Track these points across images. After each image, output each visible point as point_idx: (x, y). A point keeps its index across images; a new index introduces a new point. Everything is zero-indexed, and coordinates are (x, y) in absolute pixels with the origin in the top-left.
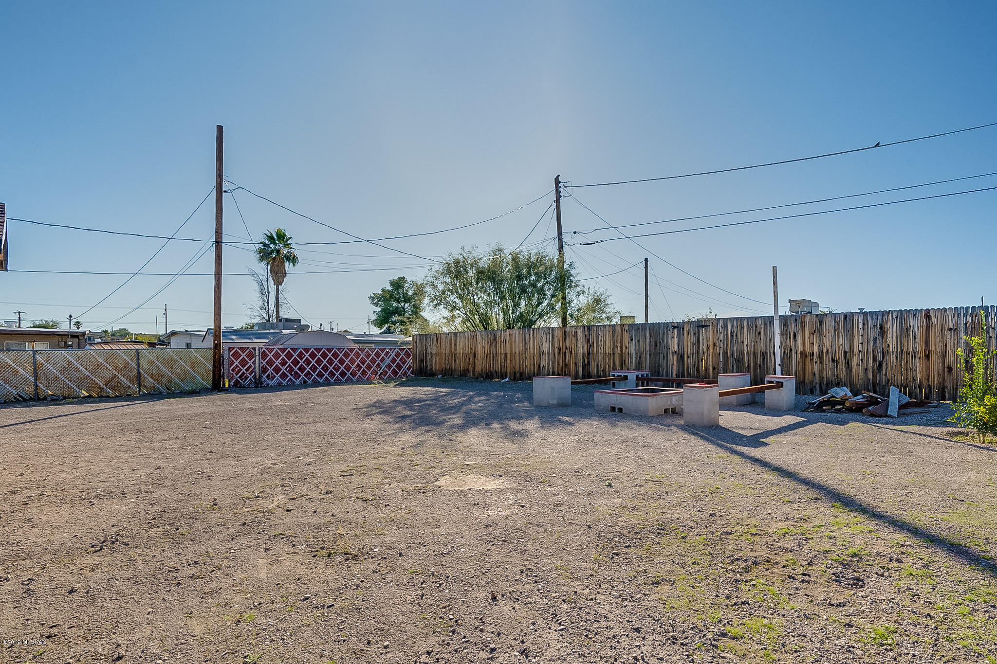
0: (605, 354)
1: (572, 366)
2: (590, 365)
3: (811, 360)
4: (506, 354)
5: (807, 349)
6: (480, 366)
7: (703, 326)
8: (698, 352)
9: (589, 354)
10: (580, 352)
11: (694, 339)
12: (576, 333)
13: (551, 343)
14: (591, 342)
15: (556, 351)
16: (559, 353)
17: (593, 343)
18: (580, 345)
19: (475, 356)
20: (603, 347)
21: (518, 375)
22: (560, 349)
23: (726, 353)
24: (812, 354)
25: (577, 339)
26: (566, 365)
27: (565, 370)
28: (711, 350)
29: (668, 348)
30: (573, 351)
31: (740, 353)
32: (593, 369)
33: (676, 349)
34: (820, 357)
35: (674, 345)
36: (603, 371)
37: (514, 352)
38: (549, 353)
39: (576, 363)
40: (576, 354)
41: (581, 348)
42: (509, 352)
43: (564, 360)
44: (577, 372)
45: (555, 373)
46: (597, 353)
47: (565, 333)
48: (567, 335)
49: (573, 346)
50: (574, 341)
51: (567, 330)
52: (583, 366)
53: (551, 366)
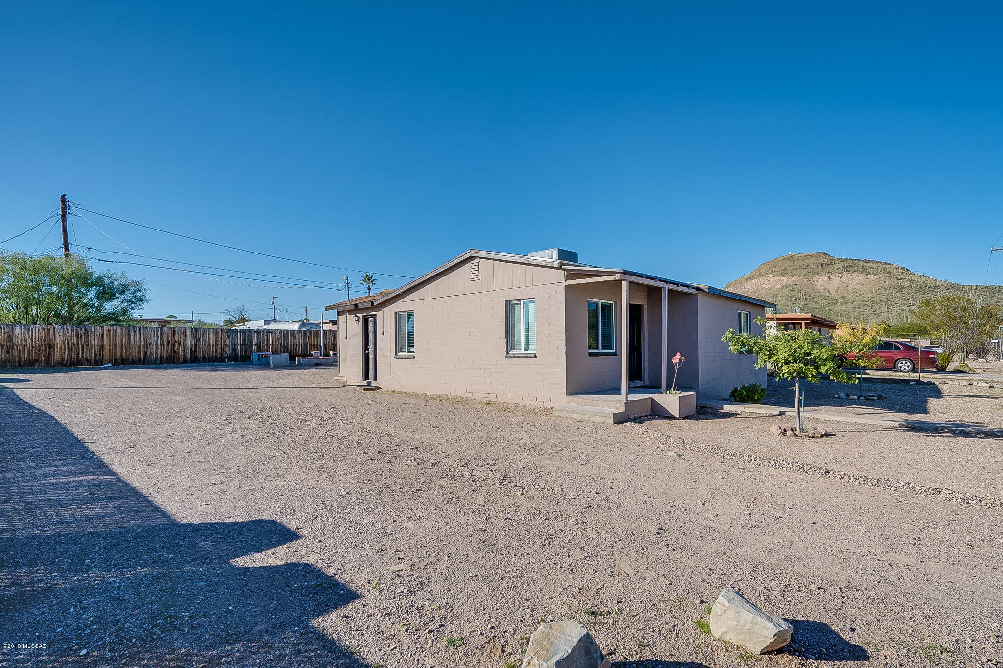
0: (209, 345)
1: (181, 353)
2: (197, 351)
3: (314, 347)
4: (103, 345)
5: (313, 343)
6: (58, 356)
7: (270, 332)
8: (268, 344)
9: (196, 345)
10: (189, 343)
11: (266, 338)
12: (185, 332)
13: (159, 338)
14: (197, 338)
15: (165, 343)
16: (168, 344)
17: (200, 338)
18: (188, 339)
19: (50, 346)
20: (208, 341)
21: (120, 361)
22: (168, 342)
23: (281, 344)
24: (314, 345)
25: (186, 335)
26: (175, 352)
27: (174, 356)
28: (274, 343)
29: (252, 342)
30: (182, 343)
31: (287, 344)
32: (200, 353)
33: (256, 342)
34: (317, 345)
35: (255, 340)
36: (207, 355)
37: (114, 343)
38: (157, 345)
39: (184, 350)
40: (185, 345)
41: (189, 341)
42: (108, 343)
43: (173, 349)
44: (185, 356)
45: (163, 357)
46: (203, 344)
47: (174, 331)
48: (176, 333)
49: (182, 340)
50: (183, 337)
51: (176, 330)
52: (191, 352)
53: (159, 353)
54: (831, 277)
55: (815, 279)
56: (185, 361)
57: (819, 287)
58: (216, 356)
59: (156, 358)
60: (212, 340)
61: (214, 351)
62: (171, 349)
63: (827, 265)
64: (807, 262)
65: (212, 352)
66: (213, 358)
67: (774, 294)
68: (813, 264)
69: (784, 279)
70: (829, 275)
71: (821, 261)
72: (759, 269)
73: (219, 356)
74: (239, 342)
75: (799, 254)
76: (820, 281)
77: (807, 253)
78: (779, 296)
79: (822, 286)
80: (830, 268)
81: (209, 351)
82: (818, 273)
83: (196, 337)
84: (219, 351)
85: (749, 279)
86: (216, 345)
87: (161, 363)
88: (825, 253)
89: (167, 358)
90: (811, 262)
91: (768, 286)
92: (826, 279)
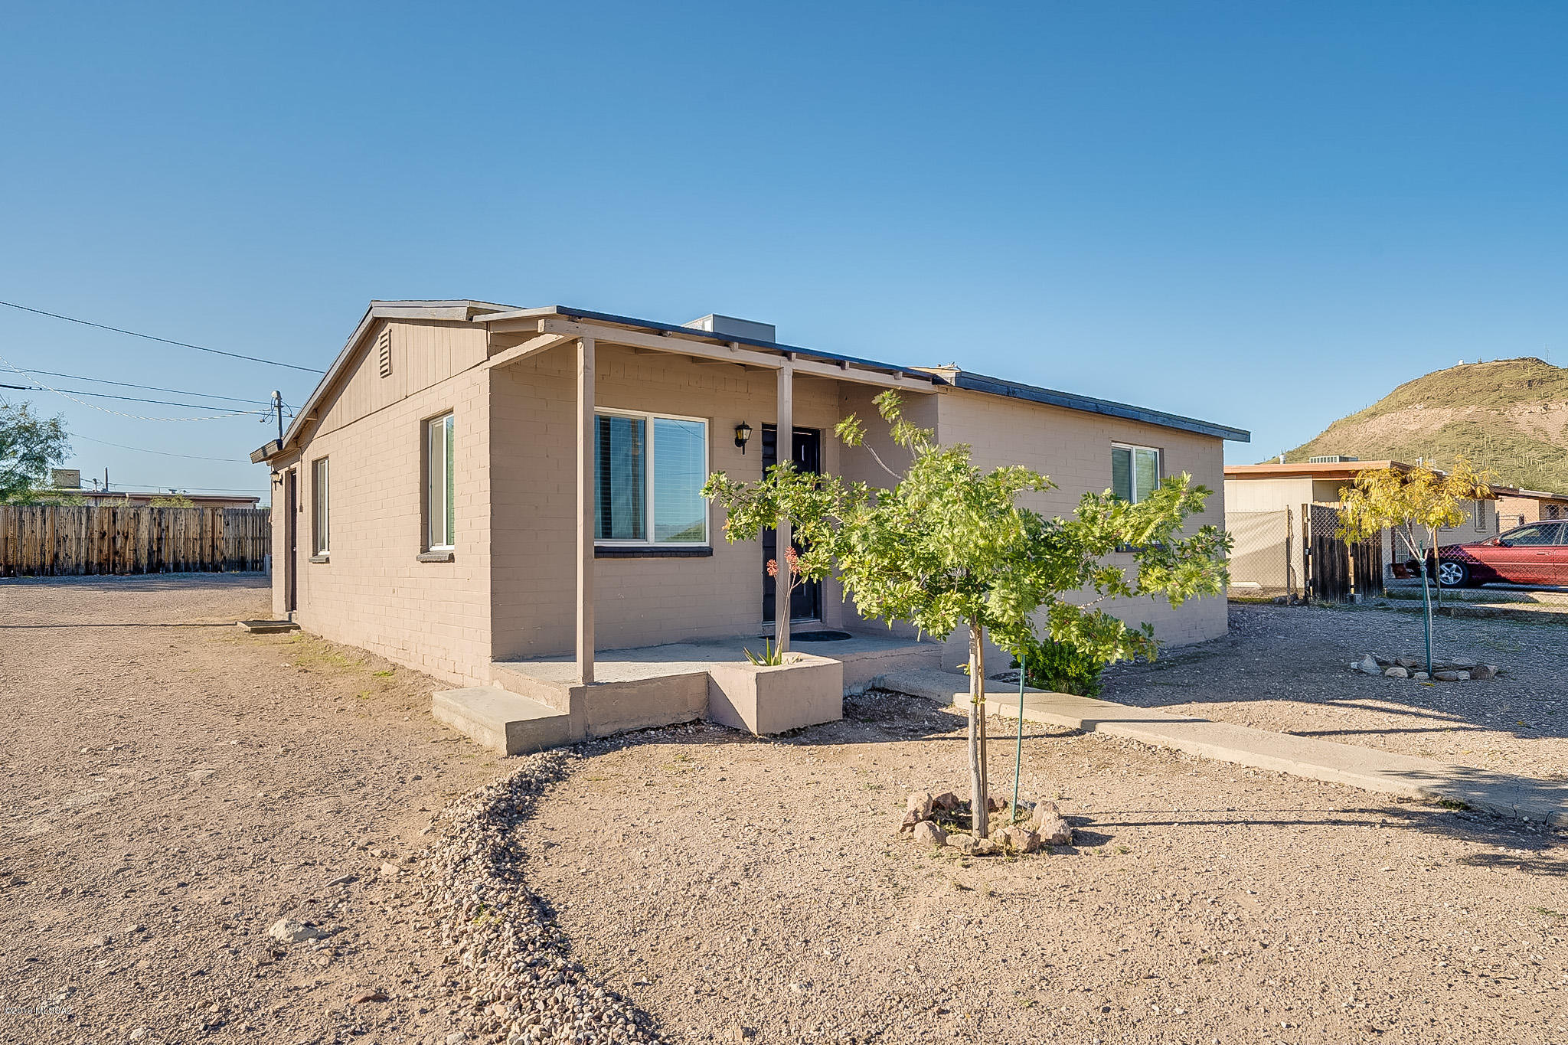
0: (187, 539)
1: (128, 554)
2: (161, 550)
9: (159, 539)
10: (144, 535)
12: (136, 516)
13: (83, 526)
14: (163, 525)
15: (96, 536)
16: (102, 538)
17: (168, 527)
18: (143, 529)
20: (185, 532)
22: (103, 535)
25: (139, 522)
26: (116, 553)
27: (114, 561)
30: (131, 536)
32: (167, 556)
36: (183, 557)
38: (79, 539)
39: (136, 550)
40: (137, 540)
41: (145, 532)
43: (112, 547)
44: (137, 560)
45: (92, 563)
46: (174, 538)
47: (114, 515)
48: (119, 516)
49: (131, 531)
50: (132, 524)
51: (118, 511)
52: (150, 553)
53: (83, 555)
54: (1552, 406)
55: (1516, 411)
56: (137, 570)
57: (1523, 426)
58: (202, 562)
59: (78, 565)
60: (194, 531)
61: (198, 550)
62: (109, 547)
63: (1541, 381)
64: (1497, 379)
65: (194, 552)
66: (194, 563)
67: (1426, 442)
68: (1511, 382)
69: (1447, 414)
70: (1545, 401)
71: (1528, 375)
72: (1395, 394)
73: (207, 560)
74: (250, 535)
75: (1481, 363)
76: (1526, 415)
77: (1497, 361)
78: (1436, 445)
79: (1529, 423)
80: (1548, 387)
81: (186, 551)
82: (1521, 398)
83: (160, 525)
84: (208, 551)
85: (1374, 415)
86: (201, 539)
87: (88, 572)
88: (1537, 360)
89: (100, 564)
90: (1507, 377)
91: (1413, 427)
92: (1539, 409)
